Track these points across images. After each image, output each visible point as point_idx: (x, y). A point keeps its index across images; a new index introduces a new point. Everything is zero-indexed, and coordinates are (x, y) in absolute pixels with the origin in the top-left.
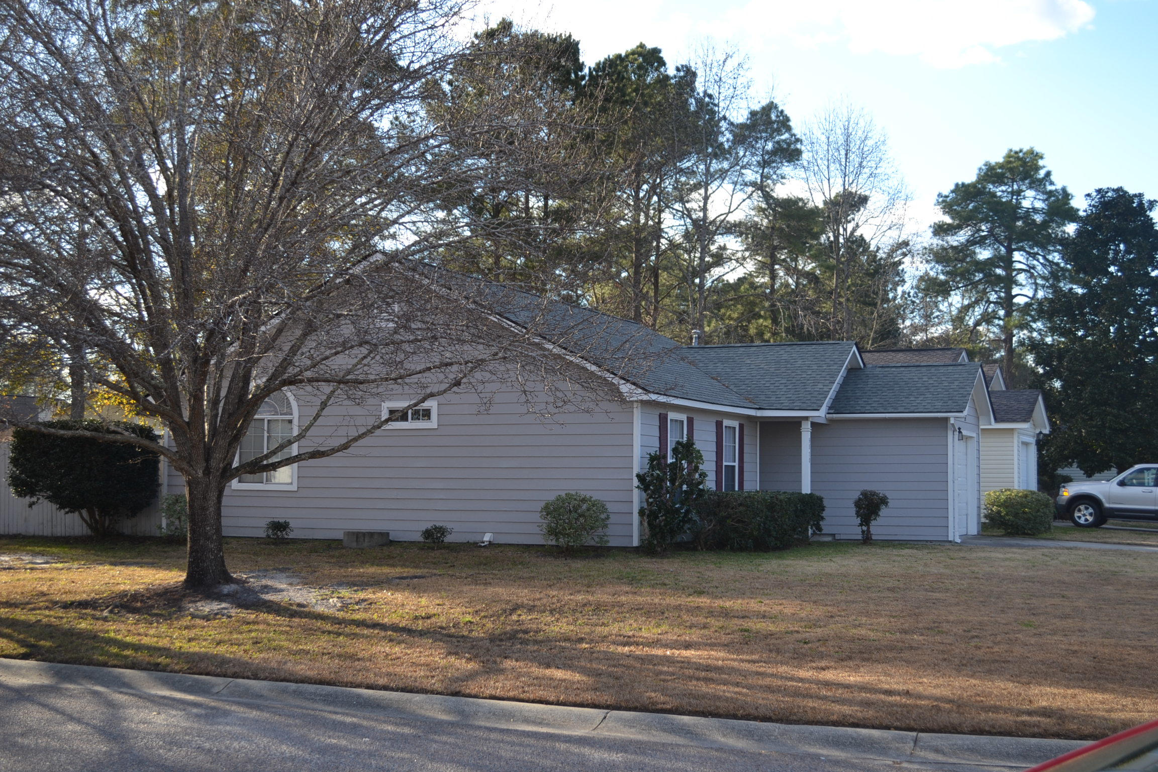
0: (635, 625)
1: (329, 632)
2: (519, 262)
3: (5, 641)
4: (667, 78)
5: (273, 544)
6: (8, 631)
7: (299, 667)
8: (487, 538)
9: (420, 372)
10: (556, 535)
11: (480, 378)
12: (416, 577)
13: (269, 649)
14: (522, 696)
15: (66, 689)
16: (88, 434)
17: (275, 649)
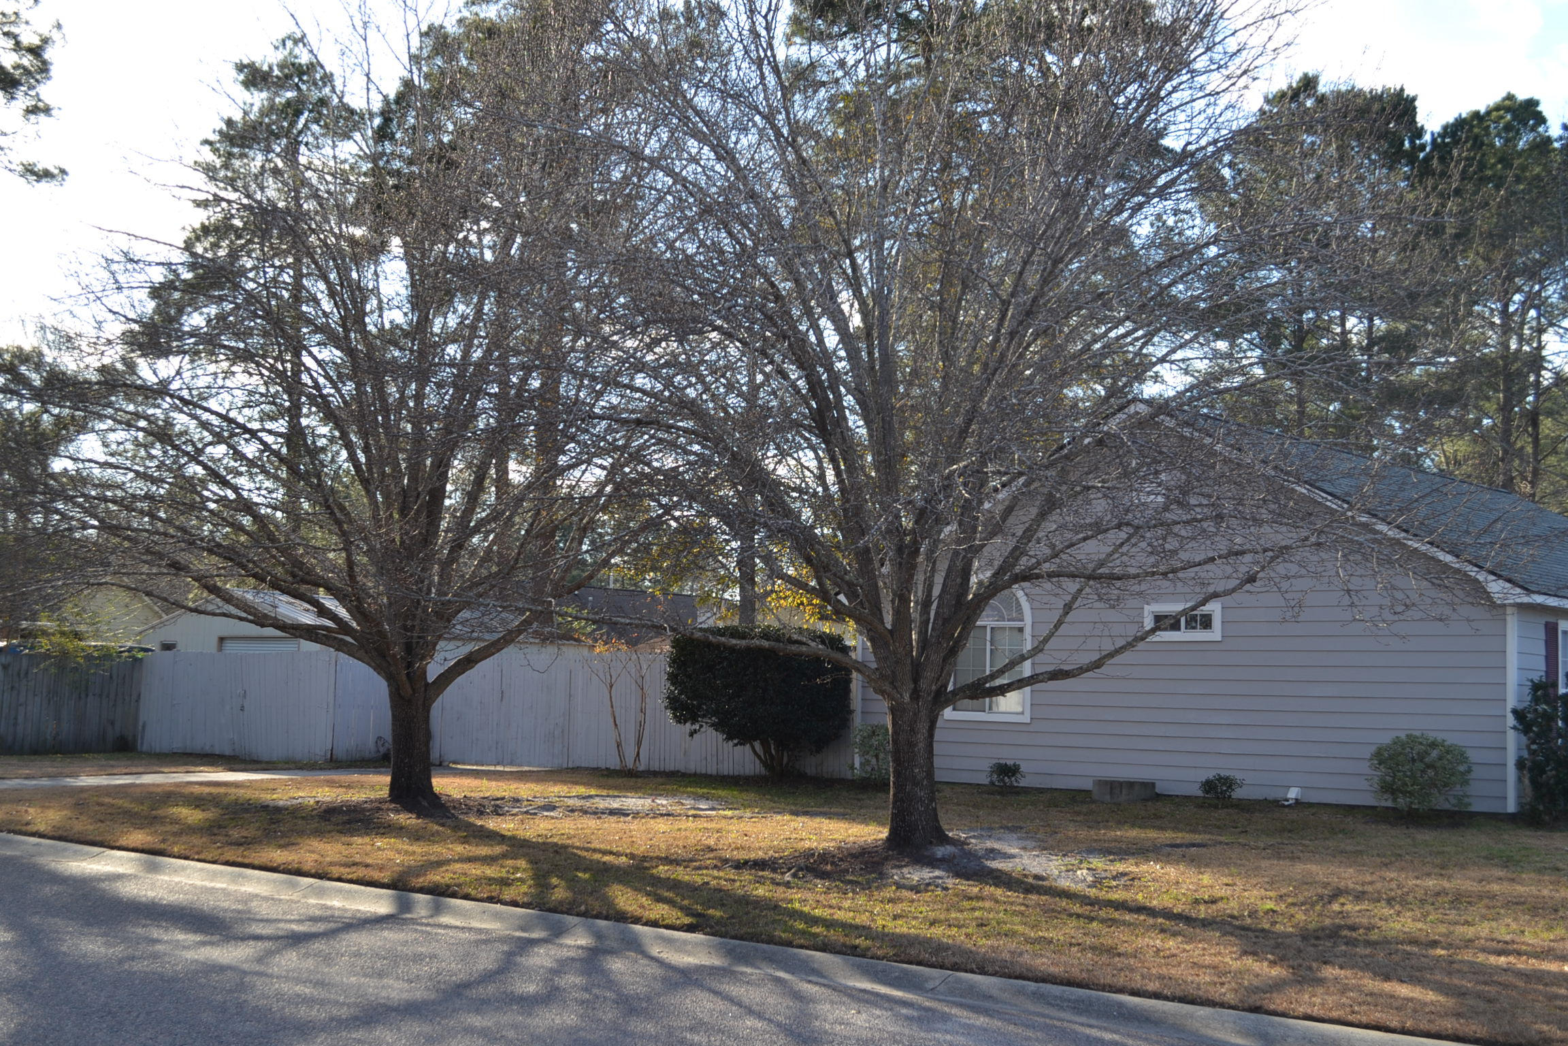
0: (1514, 926)
1: (1078, 916)
2: (1331, 408)
3: (666, 907)
4: (1549, 140)
5: (1000, 793)
6: (669, 894)
7: (1038, 961)
8: (1293, 794)
9: (1199, 564)
10: (1393, 794)
11: (1283, 572)
12: (1194, 845)
13: (999, 934)
14: (1350, 1018)
15: (742, 973)
16: (765, 644)
17: (1006, 935)
